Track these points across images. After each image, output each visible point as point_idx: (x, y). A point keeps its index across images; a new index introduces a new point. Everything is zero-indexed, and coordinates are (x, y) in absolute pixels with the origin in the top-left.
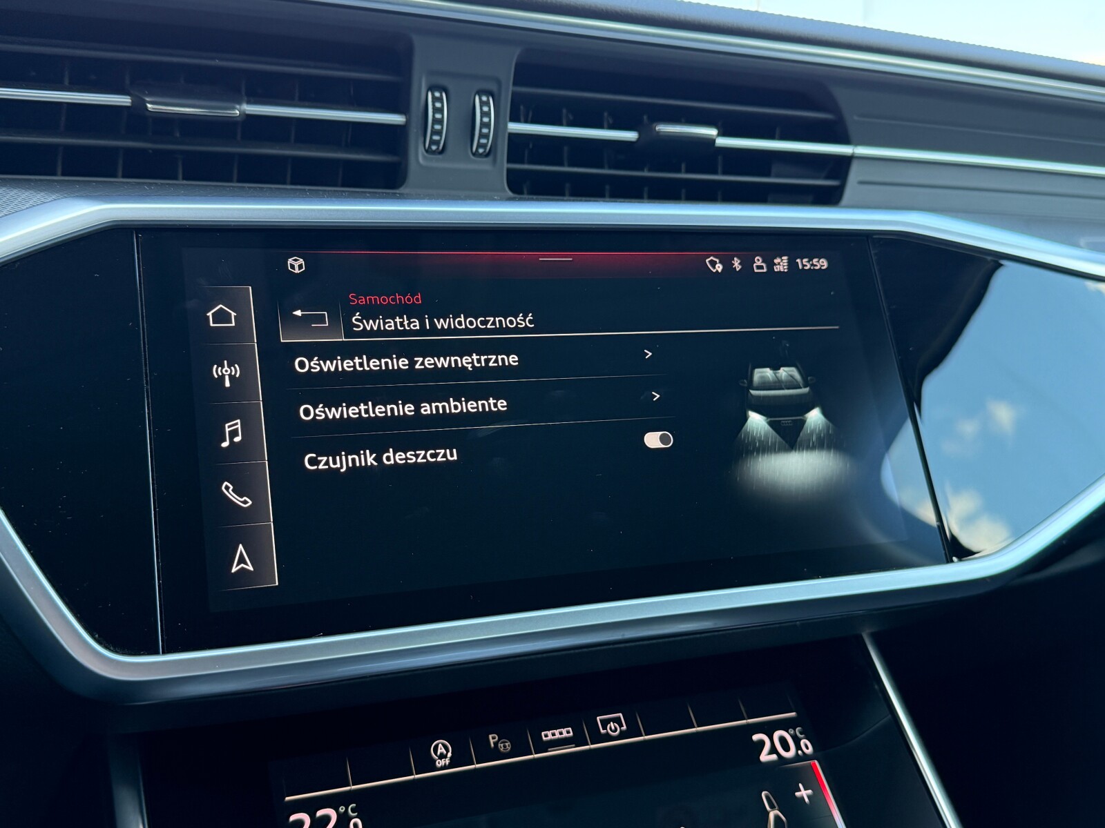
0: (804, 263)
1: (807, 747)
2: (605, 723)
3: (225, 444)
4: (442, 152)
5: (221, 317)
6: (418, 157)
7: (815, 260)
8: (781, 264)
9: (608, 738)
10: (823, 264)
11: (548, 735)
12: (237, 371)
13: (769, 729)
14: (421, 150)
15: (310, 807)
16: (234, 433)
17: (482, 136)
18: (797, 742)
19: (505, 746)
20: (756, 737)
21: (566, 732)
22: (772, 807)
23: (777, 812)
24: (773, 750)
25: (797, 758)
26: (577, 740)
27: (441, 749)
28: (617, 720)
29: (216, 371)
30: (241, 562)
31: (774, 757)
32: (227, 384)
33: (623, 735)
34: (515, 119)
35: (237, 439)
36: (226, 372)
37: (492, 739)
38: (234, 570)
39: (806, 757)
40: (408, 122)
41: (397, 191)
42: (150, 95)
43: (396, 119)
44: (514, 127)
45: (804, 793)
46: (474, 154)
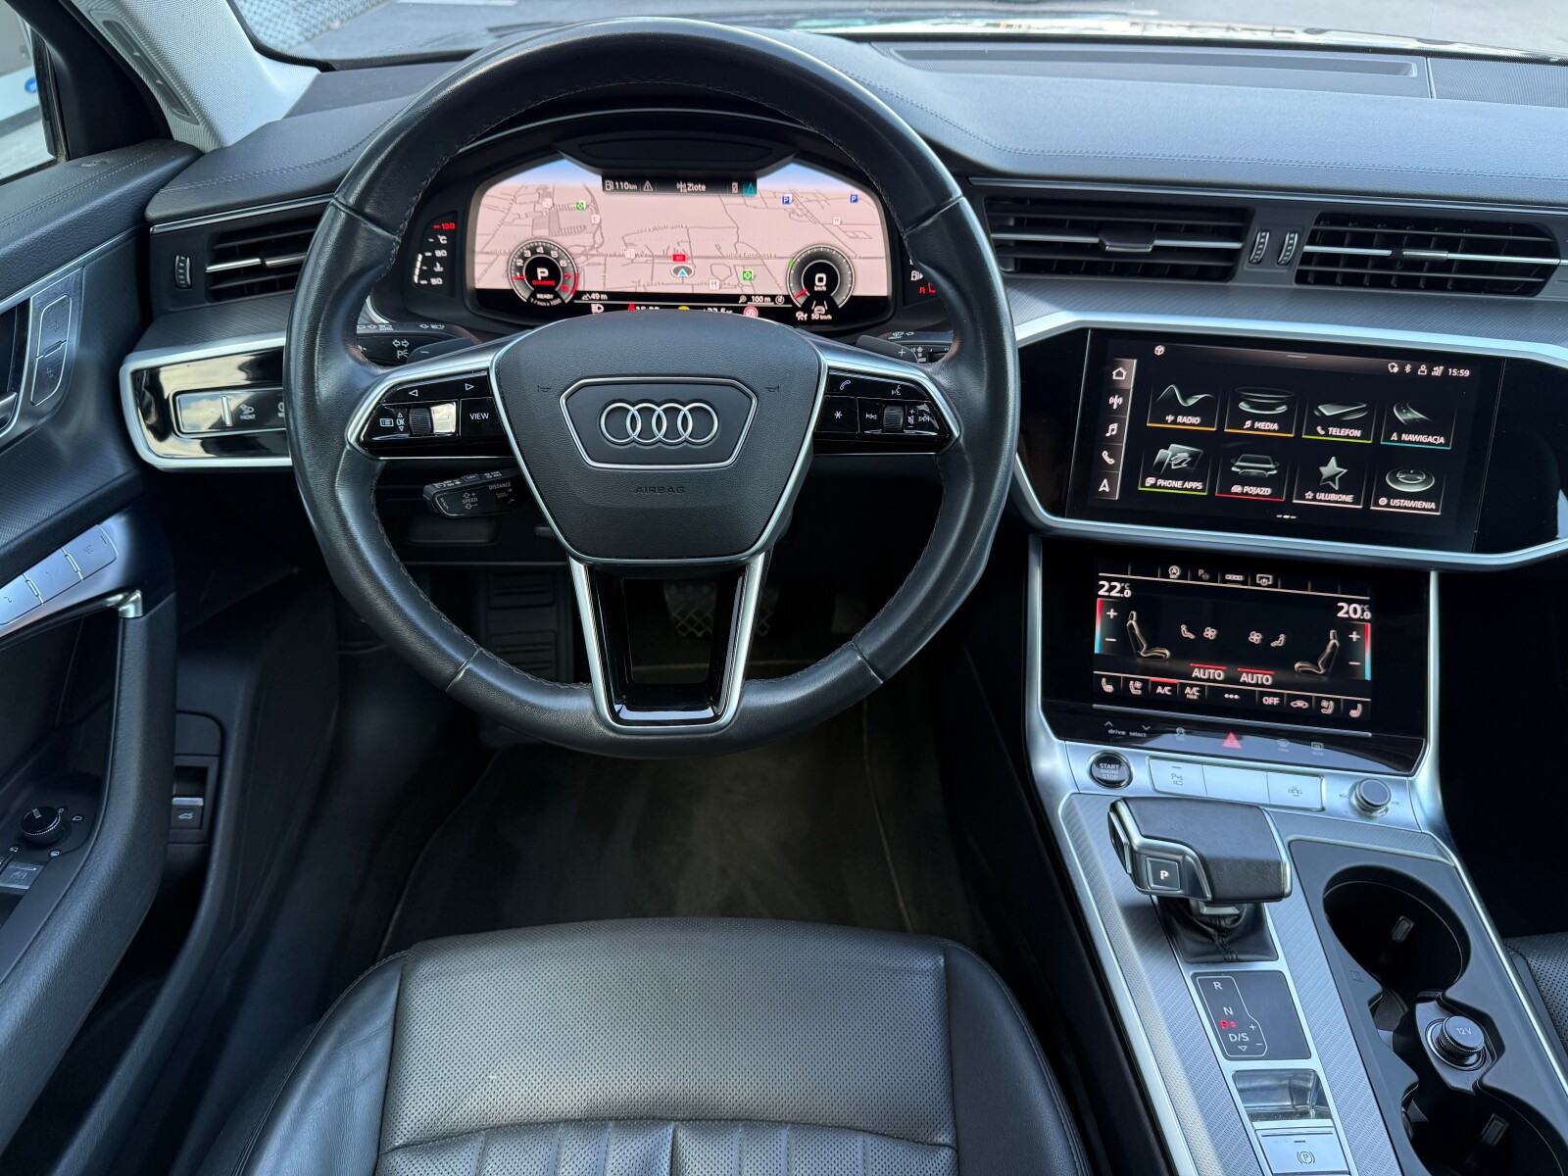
0: (1453, 372)
1: (1368, 615)
2: (1261, 578)
3: (1108, 435)
4: (1259, 263)
5: (1119, 374)
6: (1244, 267)
7: (1461, 371)
8: (1438, 371)
9: (1260, 585)
10: (1466, 373)
11: (1229, 577)
12: (1121, 400)
13: (1350, 602)
14: (1247, 262)
15: (1109, 580)
16: (1113, 430)
17: (1287, 251)
18: (1363, 611)
19: (1207, 577)
20: (1340, 604)
21: (1239, 578)
22: (1334, 638)
23: (1336, 641)
24: (1347, 613)
25: (1359, 620)
26: (1244, 583)
27: (1175, 571)
28: (1268, 578)
29: (1111, 400)
30: (1105, 486)
31: (1346, 616)
32: (1115, 407)
33: (1268, 586)
34: (1311, 242)
35: (1114, 433)
36: (1115, 401)
37: (1201, 572)
38: (1101, 489)
39: (1364, 620)
40: (1242, 247)
41: (1229, 284)
42: (1109, 241)
43: (1236, 245)
44: (1308, 248)
45: (1354, 636)
46: (1278, 264)
